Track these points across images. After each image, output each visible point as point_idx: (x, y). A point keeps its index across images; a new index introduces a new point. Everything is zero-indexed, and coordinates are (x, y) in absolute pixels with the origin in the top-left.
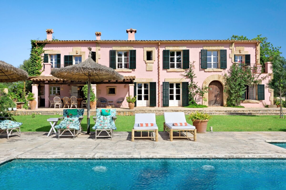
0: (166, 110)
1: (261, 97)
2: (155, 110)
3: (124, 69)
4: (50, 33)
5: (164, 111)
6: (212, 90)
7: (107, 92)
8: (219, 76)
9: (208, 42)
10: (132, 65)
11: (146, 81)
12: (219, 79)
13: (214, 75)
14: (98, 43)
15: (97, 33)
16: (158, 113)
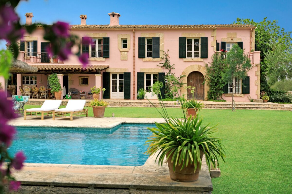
0: (130, 102)
1: (246, 91)
2: (119, 102)
3: (97, 58)
4: (29, 17)
5: (128, 103)
6: (192, 81)
7: (80, 83)
8: (200, 67)
9: (186, 28)
10: (105, 54)
11: (120, 71)
12: (199, 69)
13: (193, 65)
14: (71, 30)
15: (82, 16)
16: (119, 105)
